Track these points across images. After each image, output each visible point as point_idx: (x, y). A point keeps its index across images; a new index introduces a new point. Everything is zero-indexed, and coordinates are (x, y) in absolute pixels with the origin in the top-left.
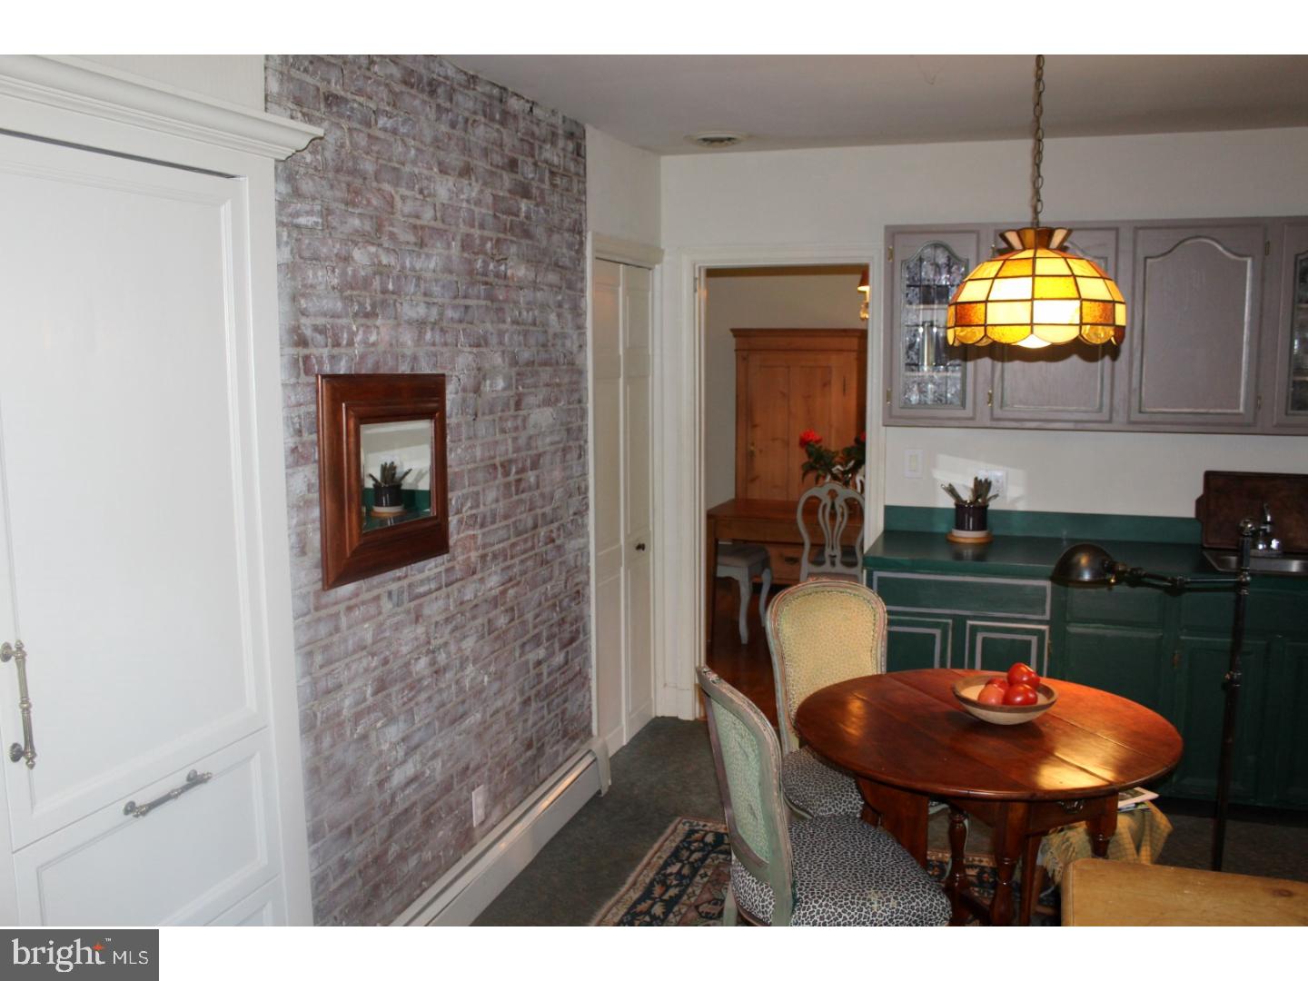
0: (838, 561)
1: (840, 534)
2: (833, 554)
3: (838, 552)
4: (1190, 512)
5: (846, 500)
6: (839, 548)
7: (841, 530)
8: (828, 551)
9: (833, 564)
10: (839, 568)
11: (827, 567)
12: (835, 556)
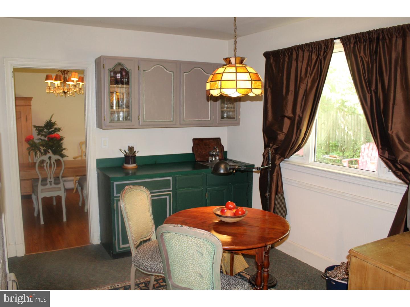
0: (53, 183)
1: (53, 173)
2: (50, 181)
3: (52, 180)
4: (191, 151)
5: (55, 160)
6: (53, 178)
7: (54, 172)
8: (49, 180)
9: (51, 184)
10: (53, 185)
11: (48, 186)
12: (51, 181)
